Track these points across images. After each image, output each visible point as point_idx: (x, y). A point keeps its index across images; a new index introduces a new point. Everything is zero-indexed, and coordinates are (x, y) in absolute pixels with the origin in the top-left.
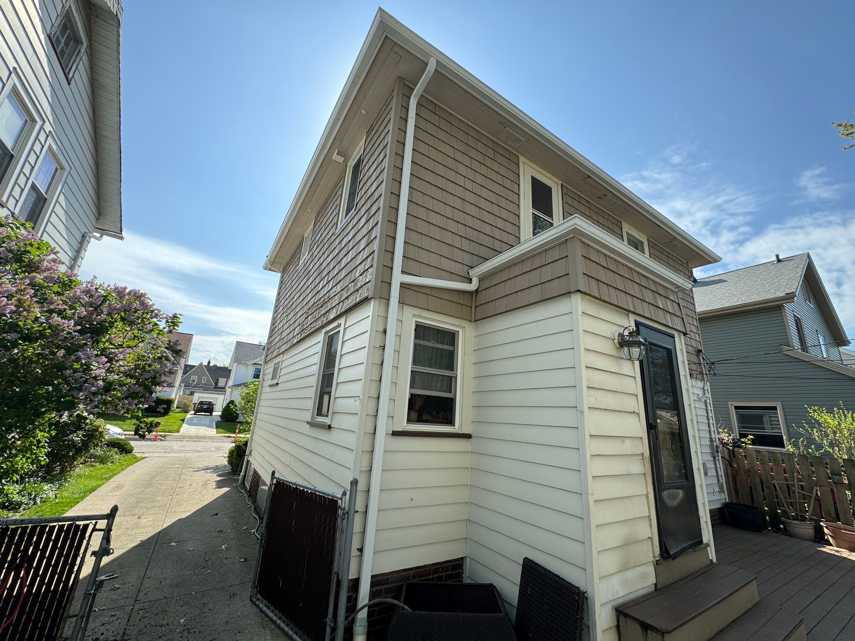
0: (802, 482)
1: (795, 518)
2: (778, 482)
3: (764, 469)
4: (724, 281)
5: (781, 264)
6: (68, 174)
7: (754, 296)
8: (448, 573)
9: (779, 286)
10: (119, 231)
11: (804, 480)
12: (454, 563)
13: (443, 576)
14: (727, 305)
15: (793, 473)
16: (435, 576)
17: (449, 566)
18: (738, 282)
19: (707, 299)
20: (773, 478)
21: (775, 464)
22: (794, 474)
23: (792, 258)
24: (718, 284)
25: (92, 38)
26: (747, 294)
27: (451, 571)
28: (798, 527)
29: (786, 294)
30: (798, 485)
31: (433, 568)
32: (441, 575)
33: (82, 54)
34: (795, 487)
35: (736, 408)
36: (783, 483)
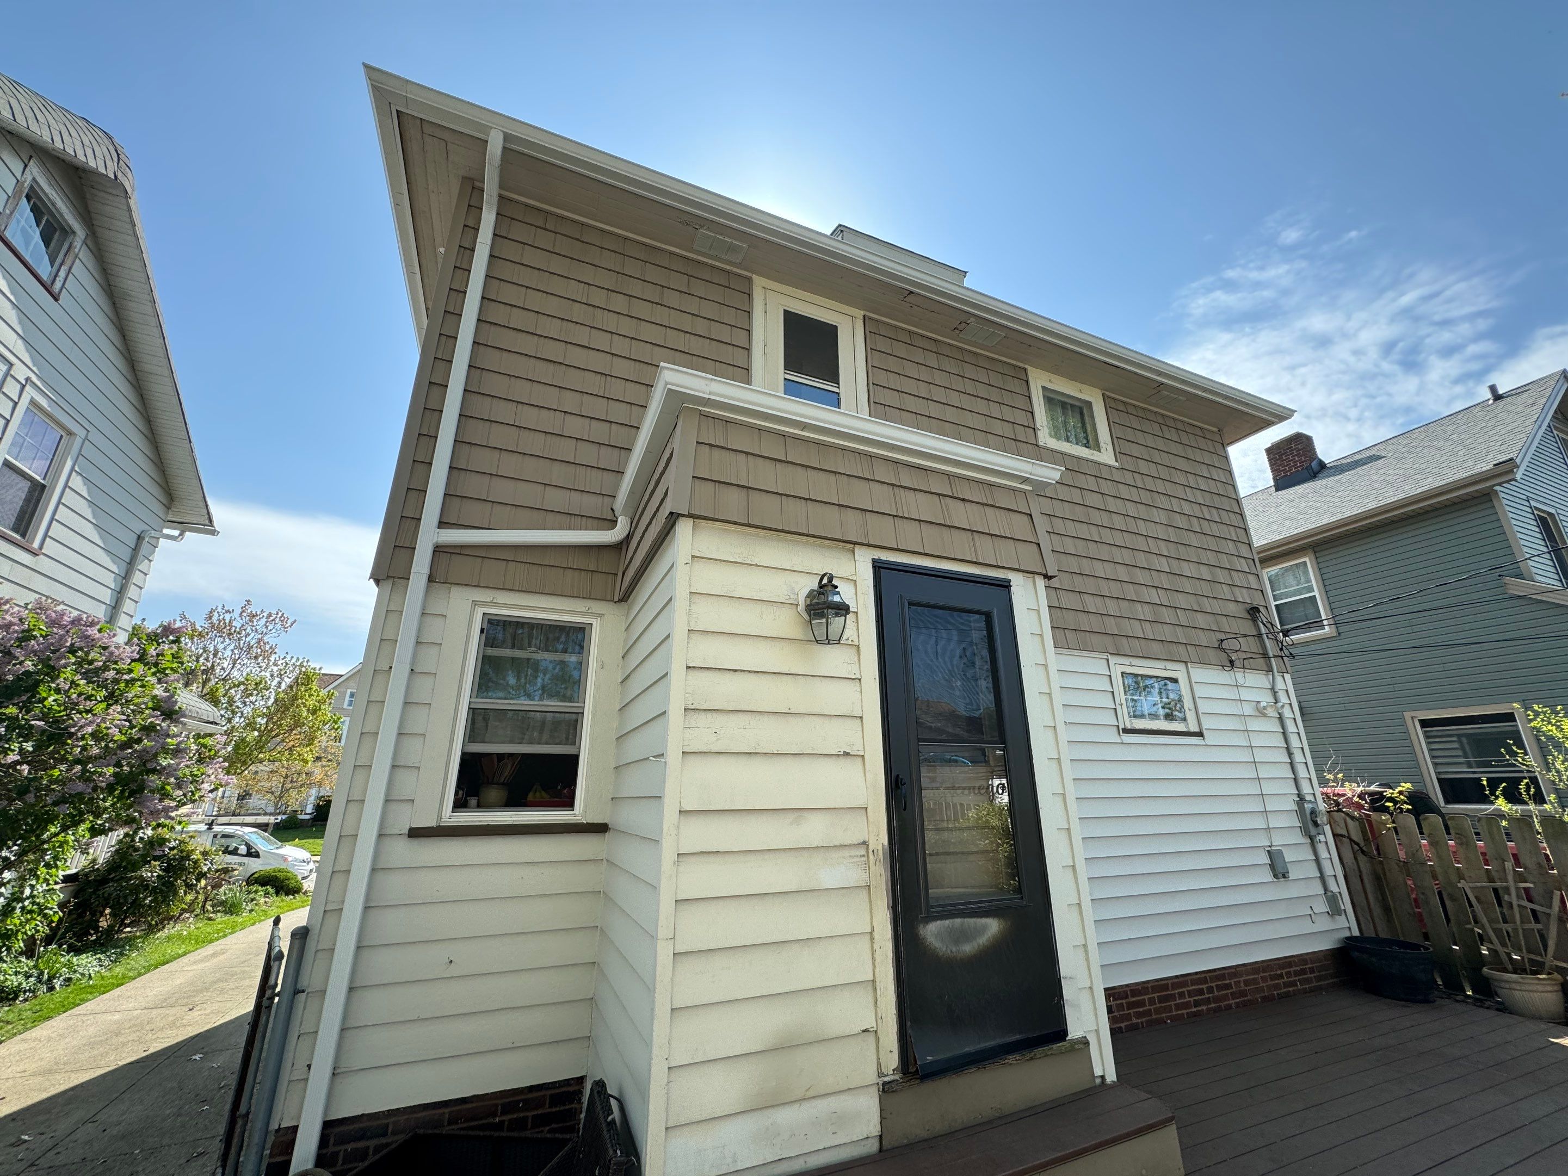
0: (1526, 882)
1: (1518, 969)
2: (1471, 885)
3: (1440, 857)
4: (1379, 458)
5: (1501, 403)
6: (84, 440)
7: (1430, 480)
8: (540, 1112)
9: (1485, 451)
10: (207, 522)
11: (1531, 878)
12: (557, 1091)
13: (527, 1117)
14: (1372, 505)
15: (1504, 861)
16: (506, 1118)
17: (544, 1096)
18: (1406, 455)
19: (1337, 500)
20: (1460, 875)
21: (1462, 844)
22: (1506, 863)
23: (1527, 388)
24: (1365, 467)
25: (95, 223)
26: (1416, 477)
27: (550, 1107)
28: (1518, 988)
29: (1495, 465)
30: (1517, 889)
31: (500, 1102)
32: (522, 1115)
33: (77, 250)
34: (1509, 894)
35: (1424, 723)
36: (1482, 887)
